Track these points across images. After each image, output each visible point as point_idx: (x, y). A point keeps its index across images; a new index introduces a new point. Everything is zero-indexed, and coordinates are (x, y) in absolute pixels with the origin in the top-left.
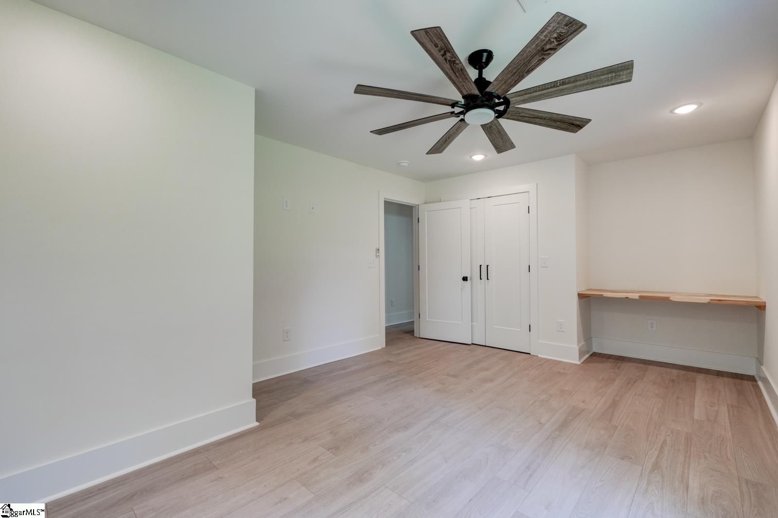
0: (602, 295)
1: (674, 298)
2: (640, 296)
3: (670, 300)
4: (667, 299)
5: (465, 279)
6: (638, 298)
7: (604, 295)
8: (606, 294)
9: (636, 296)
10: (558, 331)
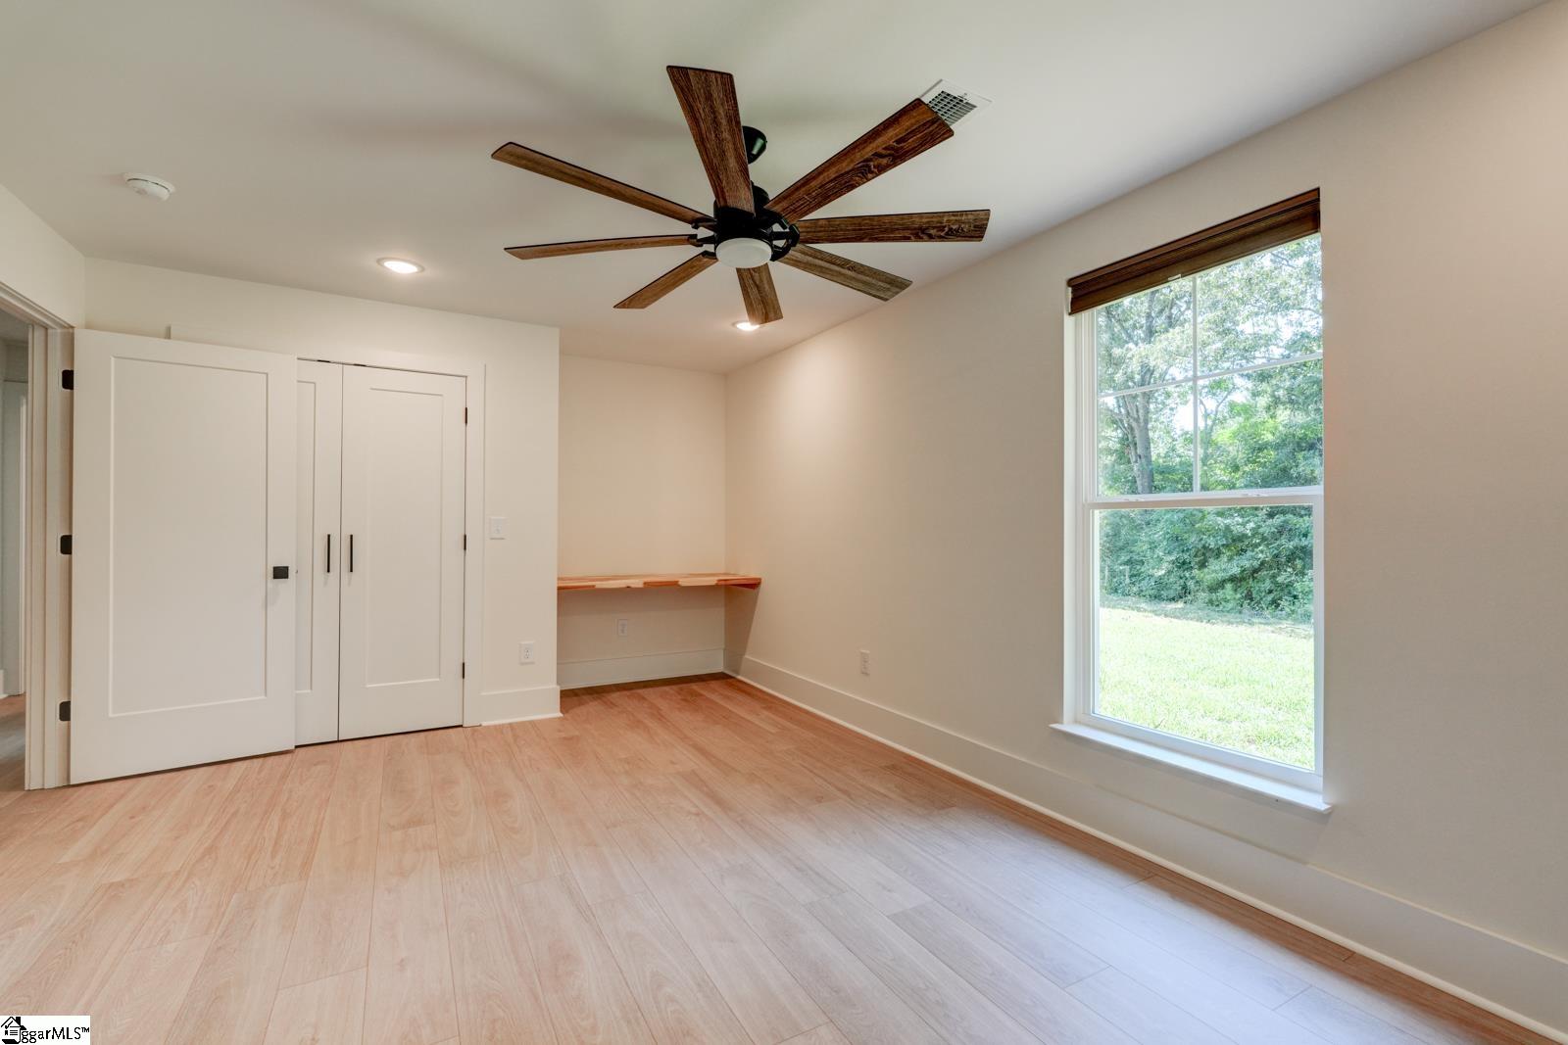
0: (593, 586)
1: (684, 582)
2: (645, 583)
3: (679, 586)
4: (675, 583)
5: (281, 573)
6: (641, 585)
7: (597, 587)
8: (599, 585)
9: (637, 583)
10: (522, 664)
